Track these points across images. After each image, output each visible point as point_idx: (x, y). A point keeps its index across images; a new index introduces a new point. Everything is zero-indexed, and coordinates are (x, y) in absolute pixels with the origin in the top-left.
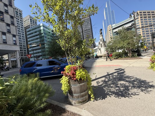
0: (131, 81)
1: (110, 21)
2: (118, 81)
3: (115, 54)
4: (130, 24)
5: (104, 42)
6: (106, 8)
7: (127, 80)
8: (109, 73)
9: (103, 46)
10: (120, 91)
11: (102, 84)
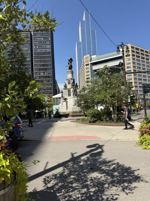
0: (110, 170)
1: (89, 48)
2: (89, 172)
3: (91, 113)
4: (117, 63)
5: (75, 86)
6: (83, 22)
7: (103, 170)
8: (75, 155)
9: (72, 94)
10: (87, 197)
11: (56, 184)
